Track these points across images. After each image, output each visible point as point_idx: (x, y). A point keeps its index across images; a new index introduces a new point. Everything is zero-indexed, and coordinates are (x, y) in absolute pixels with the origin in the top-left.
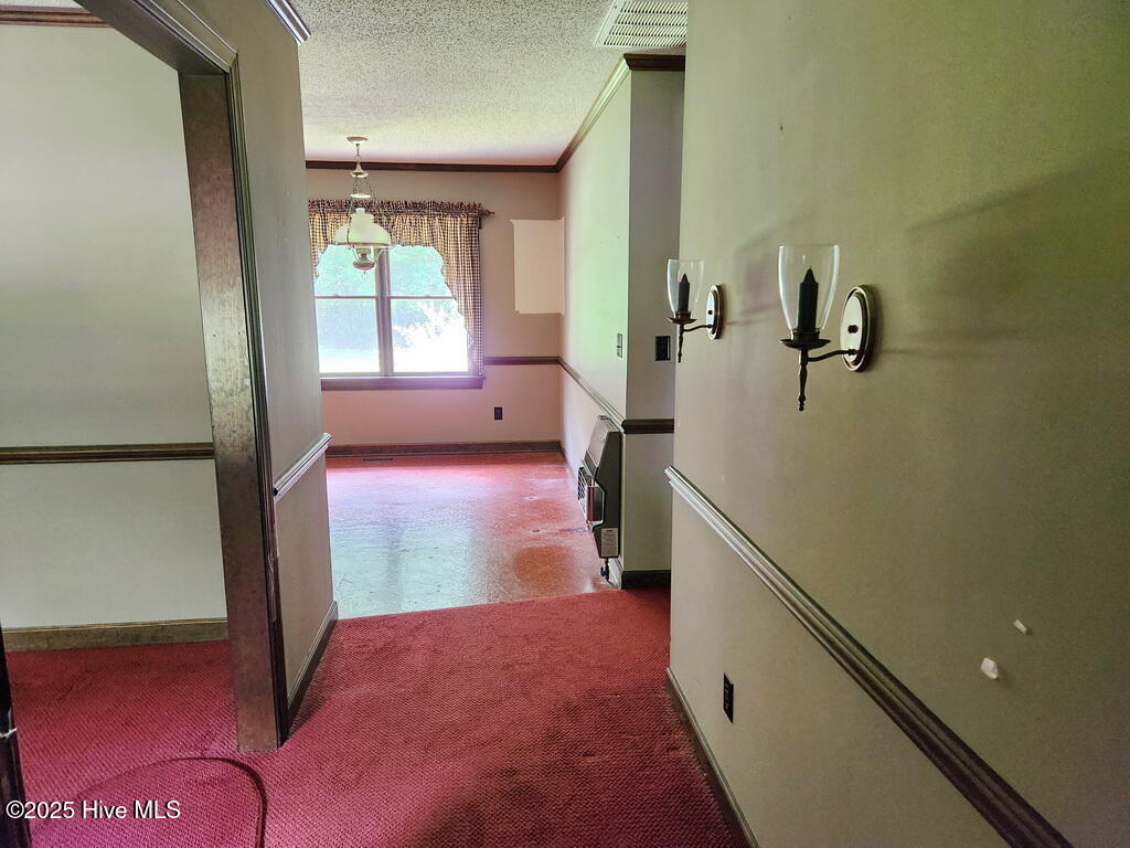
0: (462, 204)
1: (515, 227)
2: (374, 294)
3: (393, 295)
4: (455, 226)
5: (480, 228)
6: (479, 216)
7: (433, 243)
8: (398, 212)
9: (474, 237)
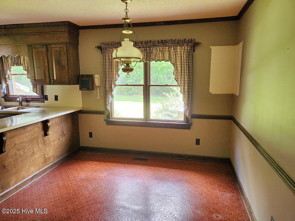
0: (185, 39)
1: (212, 50)
2: (143, 83)
3: (151, 84)
4: (181, 51)
5: (194, 51)
6: (194, 45)
7: (170, 59)
8: (154, 46)
9: (190, 56)
